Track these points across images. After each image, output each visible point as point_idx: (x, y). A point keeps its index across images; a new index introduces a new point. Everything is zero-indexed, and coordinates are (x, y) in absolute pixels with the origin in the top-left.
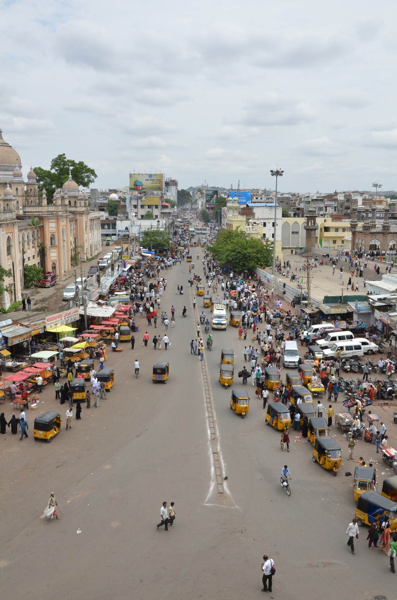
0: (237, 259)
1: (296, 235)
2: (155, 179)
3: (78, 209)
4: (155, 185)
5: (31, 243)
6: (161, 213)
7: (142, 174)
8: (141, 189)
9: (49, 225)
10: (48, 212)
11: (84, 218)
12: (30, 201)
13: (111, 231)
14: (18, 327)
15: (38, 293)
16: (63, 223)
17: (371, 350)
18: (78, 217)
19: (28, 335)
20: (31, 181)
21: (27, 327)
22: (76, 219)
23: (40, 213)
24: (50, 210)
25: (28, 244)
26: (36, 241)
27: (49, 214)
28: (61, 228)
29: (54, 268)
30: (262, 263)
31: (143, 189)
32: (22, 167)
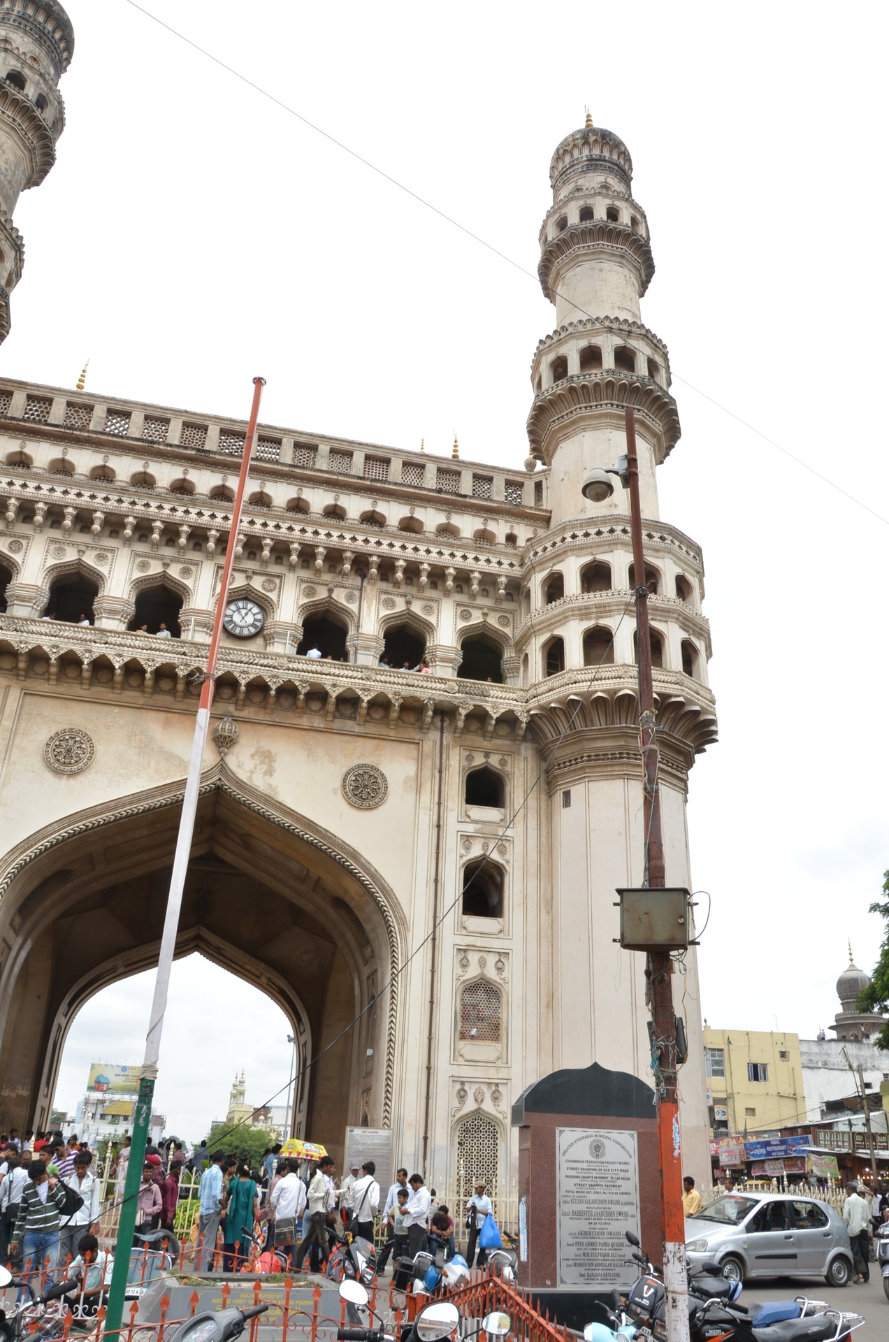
2: (130, 1074)
4: (129, 1083)
7: (112, 1066)
8: (105, 1089)
31: (109, 1089)
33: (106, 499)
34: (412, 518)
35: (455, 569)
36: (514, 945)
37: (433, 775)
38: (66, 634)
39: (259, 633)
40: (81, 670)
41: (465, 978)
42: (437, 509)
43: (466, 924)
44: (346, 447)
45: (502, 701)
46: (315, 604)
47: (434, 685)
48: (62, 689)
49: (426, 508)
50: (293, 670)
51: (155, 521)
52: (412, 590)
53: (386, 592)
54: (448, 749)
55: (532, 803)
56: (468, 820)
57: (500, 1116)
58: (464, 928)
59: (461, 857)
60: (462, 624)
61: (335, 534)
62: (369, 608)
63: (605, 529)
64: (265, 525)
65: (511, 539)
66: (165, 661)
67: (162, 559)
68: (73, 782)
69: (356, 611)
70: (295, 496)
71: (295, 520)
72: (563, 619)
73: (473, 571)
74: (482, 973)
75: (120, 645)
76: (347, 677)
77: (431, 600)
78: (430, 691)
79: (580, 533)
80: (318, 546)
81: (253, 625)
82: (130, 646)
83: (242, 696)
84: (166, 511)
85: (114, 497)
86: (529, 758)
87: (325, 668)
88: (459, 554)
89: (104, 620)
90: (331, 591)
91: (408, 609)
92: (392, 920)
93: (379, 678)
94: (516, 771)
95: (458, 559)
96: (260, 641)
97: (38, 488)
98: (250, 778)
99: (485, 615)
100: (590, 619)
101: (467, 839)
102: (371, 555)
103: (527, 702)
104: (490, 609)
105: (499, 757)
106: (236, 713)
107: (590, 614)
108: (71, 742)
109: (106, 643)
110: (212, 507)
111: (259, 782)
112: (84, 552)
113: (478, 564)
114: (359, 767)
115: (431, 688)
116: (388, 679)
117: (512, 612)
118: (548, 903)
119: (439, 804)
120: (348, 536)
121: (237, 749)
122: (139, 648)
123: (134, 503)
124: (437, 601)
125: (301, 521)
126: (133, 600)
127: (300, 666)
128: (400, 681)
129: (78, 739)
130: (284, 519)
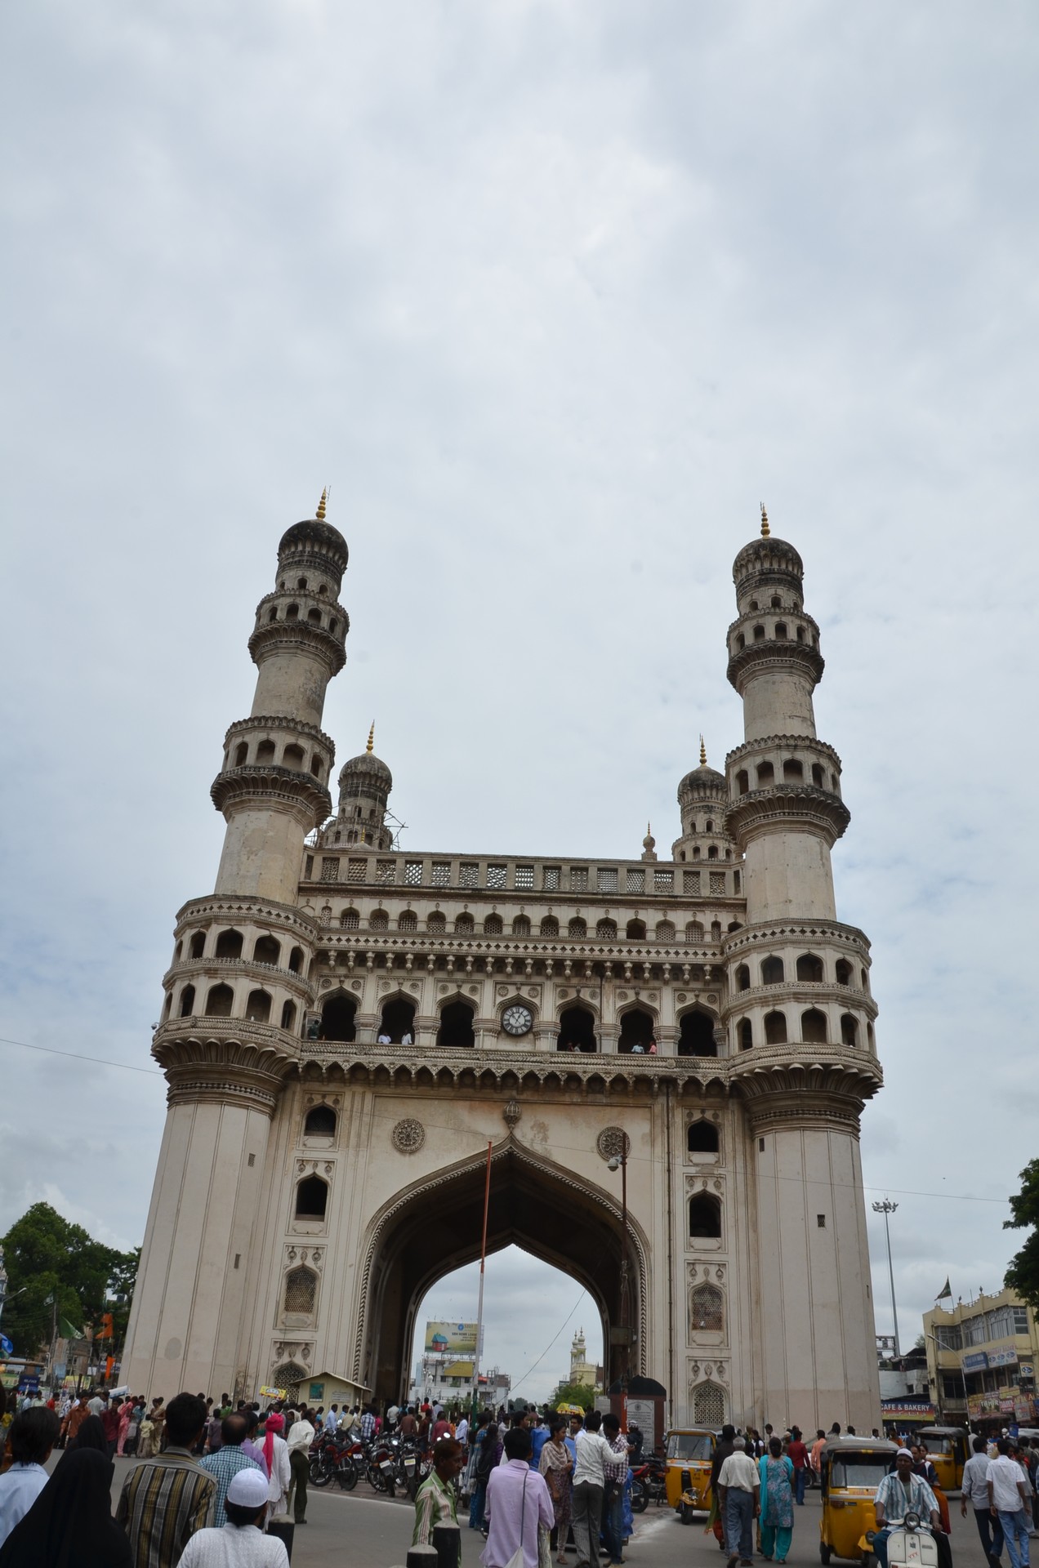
2: (468, 1332)
4: (467, 1342)
8: (443, 1349)
31: (448, 1349)
33: (413, 943)
34: (637, 919)
35: (670, 964)
36: (730, 1259)
37: (663, 1131)
38: (398, 1053)
39: (531, 1031)
40: (410, 1078)
41: (694, 1284)
42: (656, 909)
43: (693, 1244)
44: (582, 865)
45: (710, 1070)
46: (568, 1003)
47: (658, 1064)
48: (399, 1091)
49: (647, 909)
50: (555, 1063)
51: (448, 955)
52: (641, 984)
53: (620, 987)
54: (673, 1109)
55: (739, 1147)
56: (691, 1164)
57: (724, 1385)
58: (692, 1247)
59: (687, 1192)
60: (679, 1006)
61: (578, 947)
62: (608, 1002)
63: (778, 930)
64: (526, 948)
65: (716, 925)
66: (465, 1066)
67: (456, 982)
68: (412, 1157)
69: (598, 1006)
70: (547, 914)
71: (547, 941)
72: (749, 1005)
73: (684, 964)
74: (707, 1280)
75: (435, 1057)
76: (593, 1064)
77: (655, 989)
78: (655, 1069)
79: (759, 934)
80: (566, 960)
81: (525, 1025)
82: (442, 1058)
83: (521, 1085)
84: (455, 947)
85: (418, 941)
86: (736, 1112)
87: (577, 1059)
88: (672, 951)
89: (421, 1034)
90: (578, 992)
91: (637, 999)
92: (639, 1243)
93: (617, 1062)
94: (726, 1122)
95: (672, 955)
96: (531, 1036)
97: (367, 941)
98: (532, 1145)
99: (697, 996)
100: (769, 1006)
101: (691, 1179)
102: (606, 962)
103: (729, 1070)
104: (701, 990)
105: (712, 1112)
106: (517, 1097)
107: (769, 1001)
108: (409, 1129)
109: (425, 1057)
110: (487, 938)
111: (538, 1148)
112: (402, 984)
113: (688, 959)
114: (608, 1129)
115: (656, 1067)
116: (623, 1062)
117: (718, 991)
118: (753, 1225)
119: (669, 1153)
120: (587, 948)
121: (521, 1124)
122: (447, 1058)
123: (432, 944)
124: (659, 989)
125: (551, 941)
126: (439, 1016)
127: (559, 1060)
128: (633, 1063)
129: (413, 1126)
130: (539, 941)
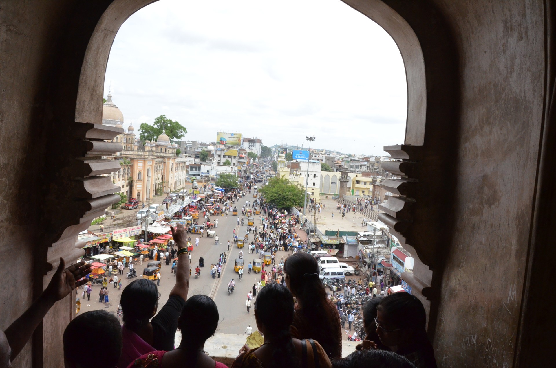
0: (279, 199)
1: (334, 185)
2: (235, 137)
3: (167, 155)
4: (235, 141)
5: (121, 176)
6: (238, 162)
7: (227, 133)
8: (224, 143)
9: (137, 164)
10: (138, 155)
11: (171, 162)
12: (128, 146)
13: (197, 173)
14: (91, 235)
15: (122, 213)
16: (149, 164)
17: (349, 272)
18: (166, 161)
19: (97, 242)
20: (130, 133)
21: (97, 236)
22: (165, 162)
23: (132, 156)
24: (139, 154)
25: (119, 177)
26: (126, 176)
27: (139, 157)
28: (147, 168)
29: (139, 196)
30: (297, 203)
31: (226, 143)
32: (123, 122)
